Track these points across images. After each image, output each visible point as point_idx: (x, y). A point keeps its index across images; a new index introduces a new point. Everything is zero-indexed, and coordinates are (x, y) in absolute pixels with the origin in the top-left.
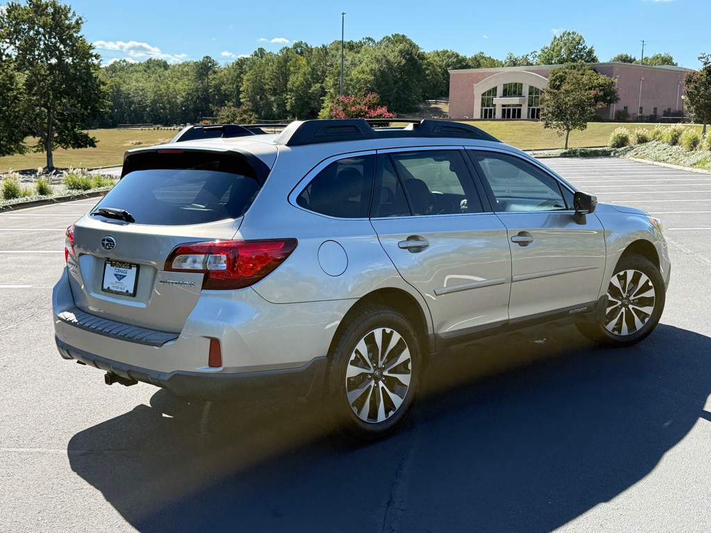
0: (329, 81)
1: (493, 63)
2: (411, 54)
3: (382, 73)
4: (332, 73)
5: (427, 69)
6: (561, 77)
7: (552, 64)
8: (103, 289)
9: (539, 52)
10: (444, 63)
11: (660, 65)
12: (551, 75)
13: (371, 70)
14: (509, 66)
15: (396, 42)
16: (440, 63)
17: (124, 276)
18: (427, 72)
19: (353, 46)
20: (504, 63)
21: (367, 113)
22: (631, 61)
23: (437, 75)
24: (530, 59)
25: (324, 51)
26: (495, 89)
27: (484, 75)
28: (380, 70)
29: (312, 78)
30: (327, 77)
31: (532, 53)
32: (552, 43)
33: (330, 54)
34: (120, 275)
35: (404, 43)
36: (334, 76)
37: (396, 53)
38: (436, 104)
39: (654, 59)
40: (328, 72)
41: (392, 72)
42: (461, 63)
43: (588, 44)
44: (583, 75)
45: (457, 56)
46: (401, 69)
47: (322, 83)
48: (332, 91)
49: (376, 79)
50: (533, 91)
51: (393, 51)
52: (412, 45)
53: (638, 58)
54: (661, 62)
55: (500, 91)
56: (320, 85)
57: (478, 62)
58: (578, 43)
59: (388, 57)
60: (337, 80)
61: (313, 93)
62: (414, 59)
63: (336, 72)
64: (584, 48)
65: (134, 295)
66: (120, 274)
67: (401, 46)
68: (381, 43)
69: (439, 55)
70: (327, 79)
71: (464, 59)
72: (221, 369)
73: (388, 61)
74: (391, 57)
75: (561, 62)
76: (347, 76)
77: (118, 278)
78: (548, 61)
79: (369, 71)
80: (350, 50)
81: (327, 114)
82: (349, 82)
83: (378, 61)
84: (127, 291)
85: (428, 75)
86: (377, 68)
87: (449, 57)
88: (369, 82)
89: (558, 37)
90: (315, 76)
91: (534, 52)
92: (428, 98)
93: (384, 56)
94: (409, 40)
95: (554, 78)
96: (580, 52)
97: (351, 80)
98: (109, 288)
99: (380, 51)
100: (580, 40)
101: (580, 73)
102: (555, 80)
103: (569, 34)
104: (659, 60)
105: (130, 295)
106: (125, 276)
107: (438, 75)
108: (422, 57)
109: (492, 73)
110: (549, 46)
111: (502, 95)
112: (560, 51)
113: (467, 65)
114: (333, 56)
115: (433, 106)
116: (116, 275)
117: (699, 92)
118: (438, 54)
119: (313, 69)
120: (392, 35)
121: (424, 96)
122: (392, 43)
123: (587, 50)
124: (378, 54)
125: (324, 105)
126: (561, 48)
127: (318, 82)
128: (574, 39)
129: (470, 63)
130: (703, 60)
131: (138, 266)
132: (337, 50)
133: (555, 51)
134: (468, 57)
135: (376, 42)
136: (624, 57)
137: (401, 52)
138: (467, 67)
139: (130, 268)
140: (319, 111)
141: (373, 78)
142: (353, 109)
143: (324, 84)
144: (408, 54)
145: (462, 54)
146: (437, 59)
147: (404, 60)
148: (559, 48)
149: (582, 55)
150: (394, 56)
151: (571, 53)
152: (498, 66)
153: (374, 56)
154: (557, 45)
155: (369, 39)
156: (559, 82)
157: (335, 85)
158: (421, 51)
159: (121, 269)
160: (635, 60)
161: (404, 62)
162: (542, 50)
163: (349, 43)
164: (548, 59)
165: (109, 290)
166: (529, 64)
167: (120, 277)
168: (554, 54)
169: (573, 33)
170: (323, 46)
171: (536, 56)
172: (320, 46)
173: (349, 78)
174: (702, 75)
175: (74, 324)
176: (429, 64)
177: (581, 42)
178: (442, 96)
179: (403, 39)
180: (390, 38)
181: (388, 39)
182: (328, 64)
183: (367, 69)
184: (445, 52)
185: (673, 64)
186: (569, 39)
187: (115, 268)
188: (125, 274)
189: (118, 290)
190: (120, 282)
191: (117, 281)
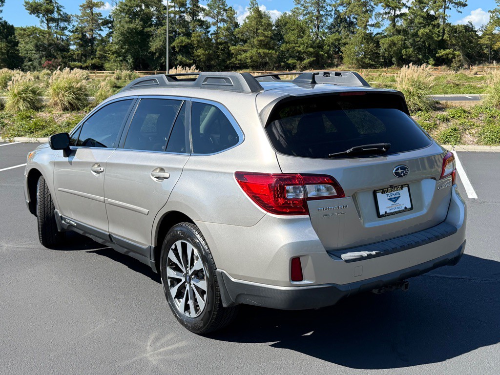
8: (380, 216)
17: (398, 198)
34: (394, 198)
65: (412, 208)
66: (394, 196)
77: (393, 201)
84: (405, 207)
98: (386, 212)
105: (410, 209)
116: (390, 199)
139: (402, 187)
159: (393, 193)
167: (394, 200)
187: (386, 194)
188: (399, 196)
189: (396, 210)
190: (396, 203)
191: (393, 203)
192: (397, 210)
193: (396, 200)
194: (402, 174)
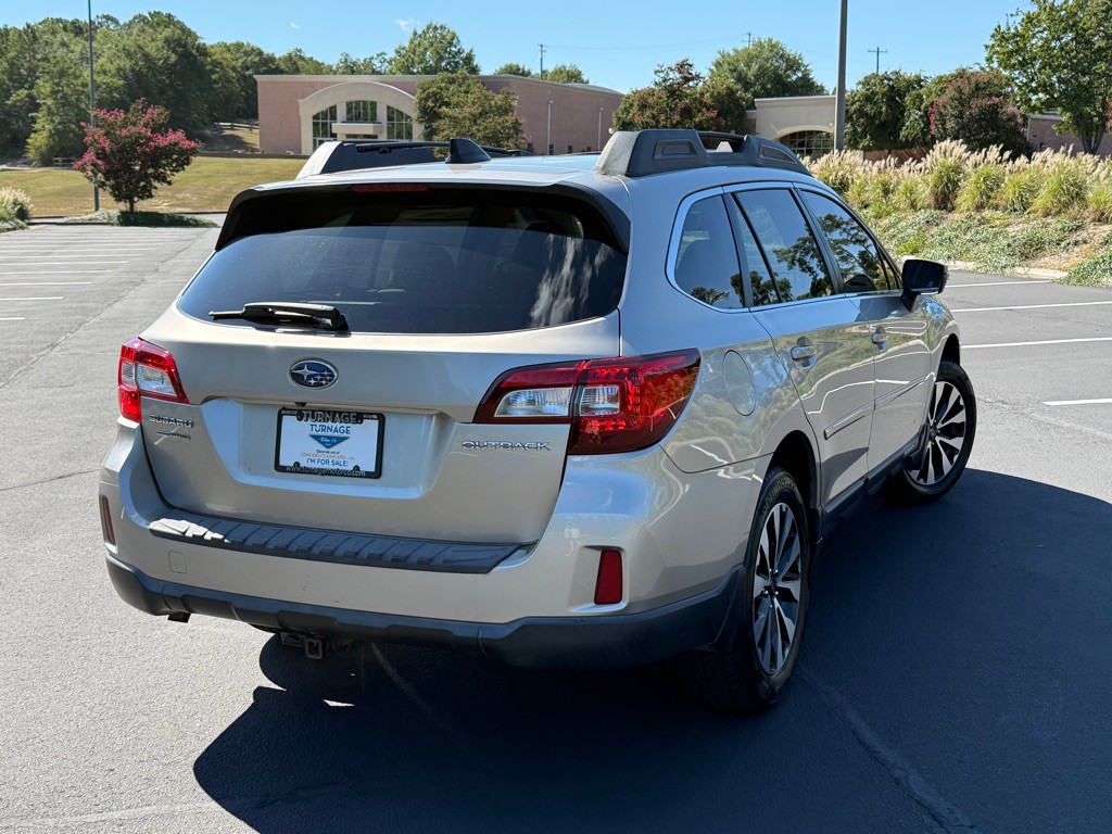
0: (44, 86)
1: (318, 68)
2: (185, 46)
3: (138, 74)
4: (48, 73)
5: (213, 72)
6: (435, 94)
7: (413, 73)
8: (280, 468)
9: (391, 54)
10: (239, 64)
11: (564, 82)
12: (419, 91)
13: (119, 69)
14: (344, 73)
15: (158, 24)
16: (234, 63)
17: (341, 440)
18: (214, 77)
19: (81, 29)
20: (334, 68)
21: (150, 139)
22: (525, 74)
23: (229, 81)
24: (377, 64)
25: (31, 34)
26: (333, 110)
27: (313, 87)
28: (133, 70)
29: (10, 79)
30: (38, 78)
31: (378, 56)
32: (412, 42)
33: (41, 41)
34: (330, 438)
35: (172, 27)
36: (52, 77)
37: (160, 44)
38: (232, 129)
39: (556, 73)
40: (41, 69)
41: (154, 75)
42: (268, 65)
43: (466, 46)
44: (467, 92)
45: (260, 53)
46: (170, 69)
47: (31, 88)
48: (49, 102)
49: (128, 85)
50: (392, 114)
51: (153, 40)
52: (184, 30)
53: (536, 71)
54: (566, 79)
55: (341, 112)
56: (26, 92)
57: (294, 64)
58: (450, 44)
59: (147, 50)
60: (57, 84)
61: (14, 105)
62: (191, 54)
63: (55, 70)
64: (459, 52)
65: (377, 474)
66: (330, 433)
67: (167, 32)
68: (129, 25)
69: (229, 50)
70: (40, 82)
71: (271, 59)
72: (622, 605)
73: (146, 56)
74: (151, 49)
75: (428, 71)
76: (76, 77)
77: (323, 443)
78: (407, 70)
79: (114, 71)
80: (77, 34)
81: (44, 141)
82: (81, 89)
83: (129, 55)
84: (357, 468)
85: (216, 82)
86: (128, 66)
87: (246, 54)
88: (116, 89)
89: (419, 32)
90: (15, 77)
91: (382, 54)
92: (219, 120)
93: (139, 47)
94: (178, 22)
95: (424, 96)
96: (454, 57)
97: (84, 85)
98: (297, 463)
99: (132, 38)
100: (452, 39)
101: (463, 89)
102: (426, 99)
103: (436, 28)
104: (564, 74)
105: (369, 475)
106: (346, 438)
107: (231, 82)
108: (203, 51)
109: (327, 84)
110: (407, 45)
111: (345, 119)
112: (424, 54)
113: (277, 68)
114: (47, 43)
115: (227, 132)
116: (314, 437)
117: (658, 122)
118: (228, 48)
119: (12, 65)
120: (150, 14)
121: (211, 115)
122: (151, 26)
123: (464, 55)
124: (129, 43)
125: (37, 126)
126: (426, 49)
127: (22, 87)
128: (444, 37)
129: (283, 66)
130: (662, 75)
131: (381, 418)
132: (54, 33)
133: (417, 53)
134: (277, 56)
135: (122, 23)
136: (514, 68)
137: (167, 41)
138: (278, 71)
139: (359, 421)
140: (28, 137)
141: (121, 82)
142: (124, 132)
143: (34, 92)
144: (179, 45)
145: (267, 50)
146: (228, 55)
147: (173, 55)
148: (422, 49)
149: (458, 62)
150: (155, 47)
151: (441, 59)
152: (327, 73)
153: (120, 47)
154: (419, 44)
155: (108, 18)
156: (433, 102)
157: (54, 93)
158: (201, 41)
159: (330, 424)
160: (529, 73)
161: (173, 58)
162: (397, 52)
163: (73, 23)
164: (408, 67)
165: (297, 469)
166: (374, 72)
167: (330, 441)
168: (416, 59)
169: (442, 27)
170: (28, 26)
171: (385, 60)
172: (21, 27)
173: (79, 81)
174: (661, 98)
175: (214, 543)
176: (216, 64)
177: (455, 41)
178: (240, 116)
179: (169, 20)
180: (145, 18)
181: (141, 18)
182: (39, 57)
183: (111, 68)
184: (239, 46)
185: (582, 82)
186: (436, 37)
187: (310, 422)
188: (345, 435)
189: (326, 466)
190: (331, 450)
191: (322, 448)
192: (329, 466)
193: (334, 444)
194: (313, 382)
